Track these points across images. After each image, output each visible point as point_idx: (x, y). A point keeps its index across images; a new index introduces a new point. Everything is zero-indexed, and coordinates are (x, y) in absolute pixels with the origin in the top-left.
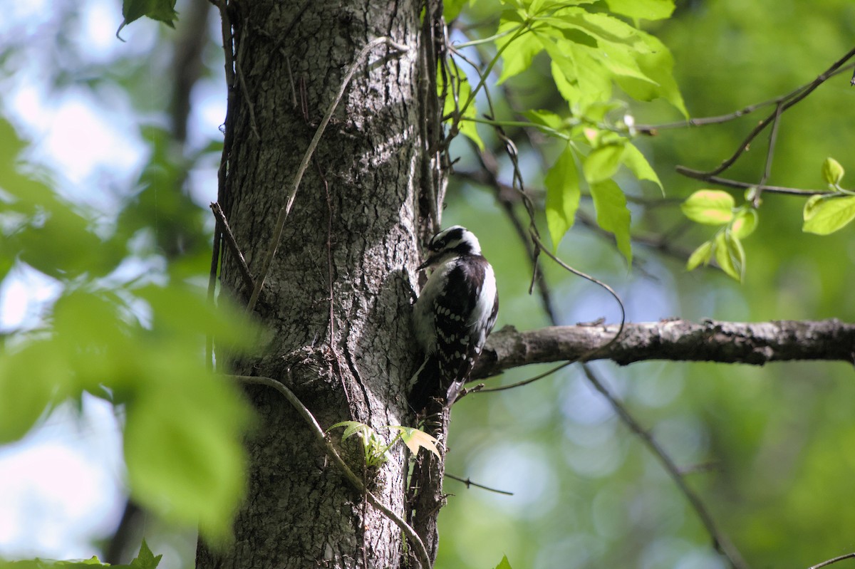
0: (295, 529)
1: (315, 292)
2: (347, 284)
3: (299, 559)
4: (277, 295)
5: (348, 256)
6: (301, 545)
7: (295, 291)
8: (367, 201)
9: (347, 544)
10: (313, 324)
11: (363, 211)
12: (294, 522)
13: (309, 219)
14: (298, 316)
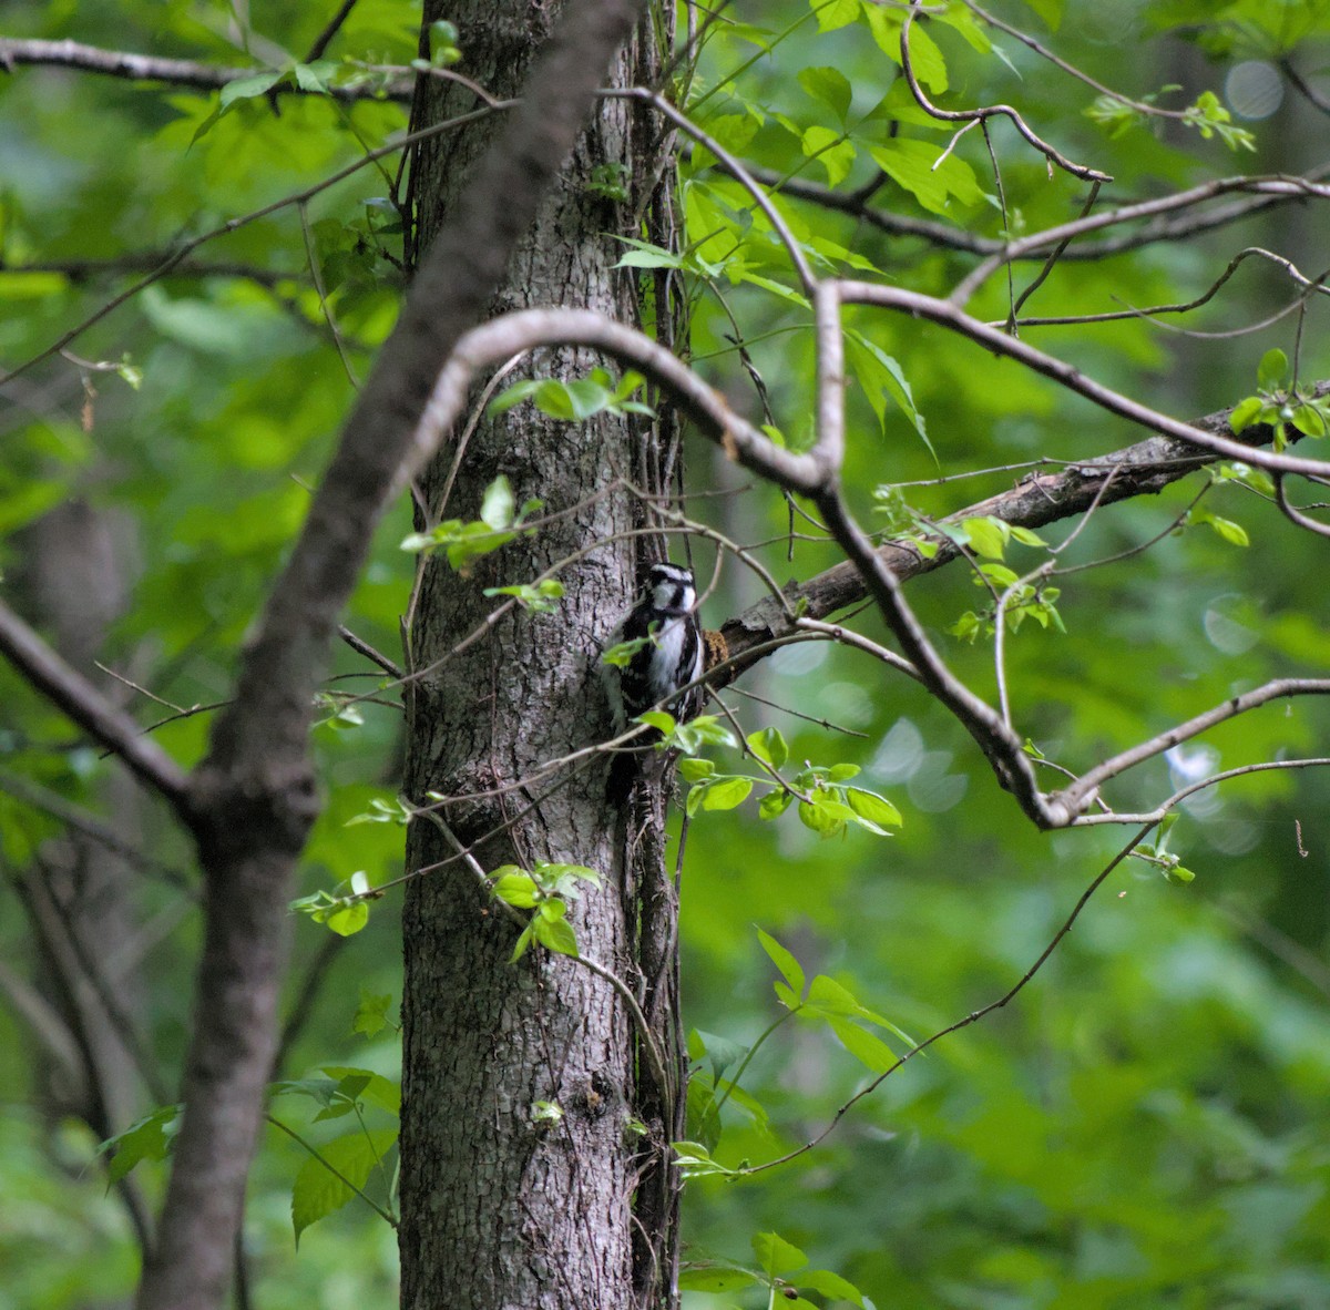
0: (471, 996)
1: (480, 683)
2: (515, 667)
3: (476, 1034)
4: (441, 694)
5: (515, 627)
6: (477, 1016)
7: (459, 684)
8: (536, 549)
9: (528, 1005)
10: (479, 728)
11: (531, 564)
12: (470, 987)
13: (473, 586)
14: (464, 718)
